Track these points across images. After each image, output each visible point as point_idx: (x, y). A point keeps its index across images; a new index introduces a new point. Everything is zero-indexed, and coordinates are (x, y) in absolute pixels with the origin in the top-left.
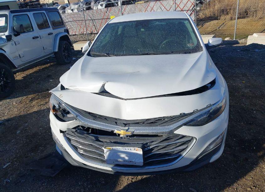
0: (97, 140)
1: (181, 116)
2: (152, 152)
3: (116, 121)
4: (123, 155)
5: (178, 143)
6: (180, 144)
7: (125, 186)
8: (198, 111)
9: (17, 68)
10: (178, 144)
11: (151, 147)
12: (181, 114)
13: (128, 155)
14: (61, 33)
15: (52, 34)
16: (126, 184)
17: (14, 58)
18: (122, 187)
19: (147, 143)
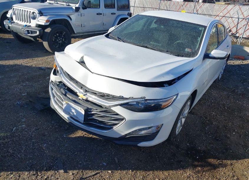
0: (65, 95)
1: (120, 97)
2: (93, 116)
3: (82, 86)
4: (73, 111)
5: (113, 117)
6: (114, 119)
7: (77, 136)
8: (132, 98)
9: (75, 34)
10: (113, 119)
11: (92, 113)
12: (120, 96)
13: (76, 112)
14: (125, 15)
15: (115, 14)
16: (79, 135)
17: (77, 26)
18: (75, 136)
19: (91, 109)
